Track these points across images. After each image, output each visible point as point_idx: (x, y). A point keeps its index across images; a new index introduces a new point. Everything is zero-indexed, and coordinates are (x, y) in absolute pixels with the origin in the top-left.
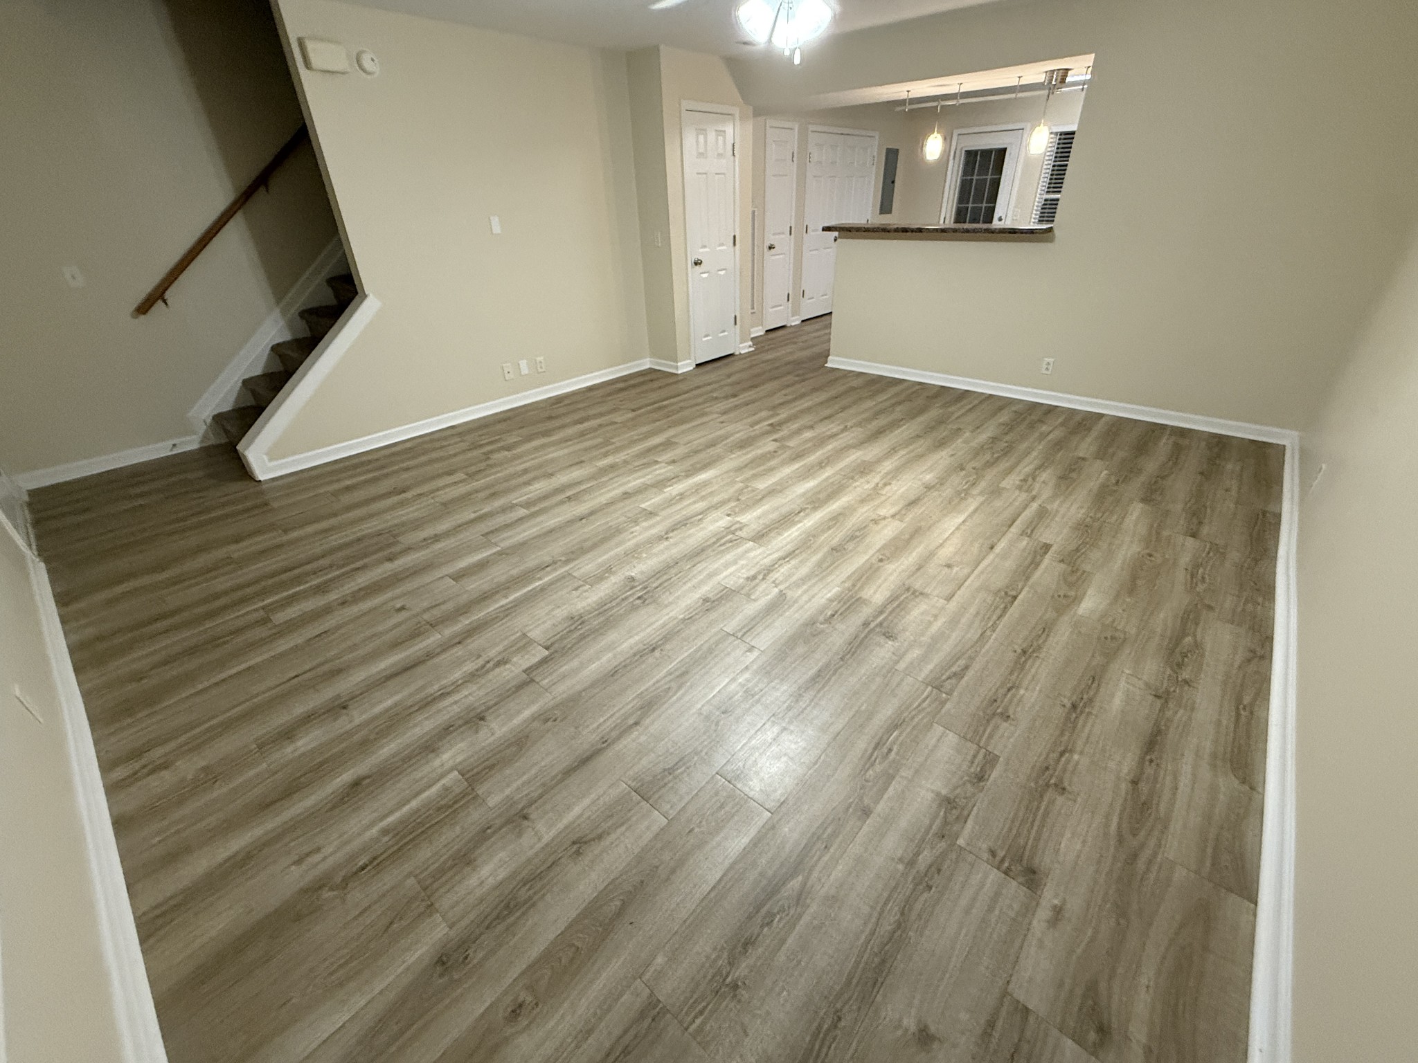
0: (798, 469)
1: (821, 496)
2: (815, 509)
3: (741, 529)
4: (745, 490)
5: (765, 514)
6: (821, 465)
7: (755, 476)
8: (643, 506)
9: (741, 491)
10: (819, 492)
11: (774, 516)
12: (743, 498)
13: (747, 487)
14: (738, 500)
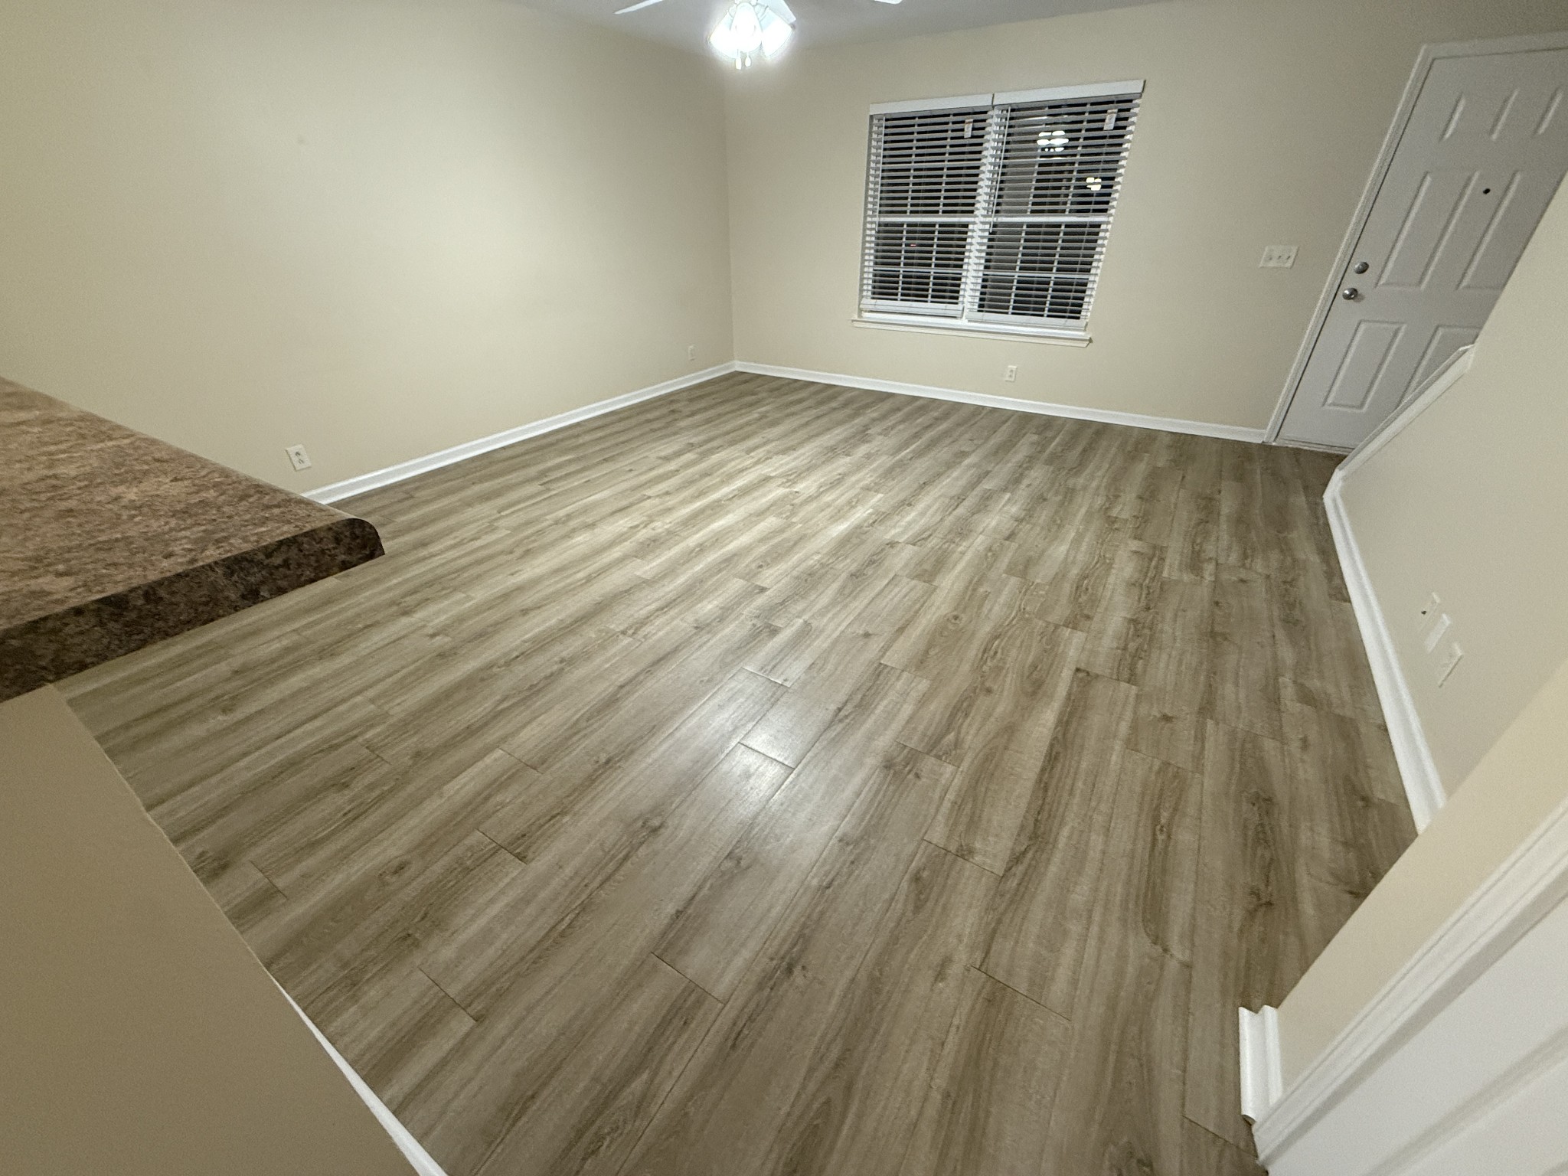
0: (732, 541)
1: (709, 512)
2: (719, 501)
3: (783, 483)
4: (788, 514)
5: (764, 495)
6: (701, 549)
7: (782, 531)
8: (880, 496)
9: (793, 513)
10: (711, 515)
11: (756, 494)
12: (789, 507)
13: (787, 518)
14: (793, 505)
